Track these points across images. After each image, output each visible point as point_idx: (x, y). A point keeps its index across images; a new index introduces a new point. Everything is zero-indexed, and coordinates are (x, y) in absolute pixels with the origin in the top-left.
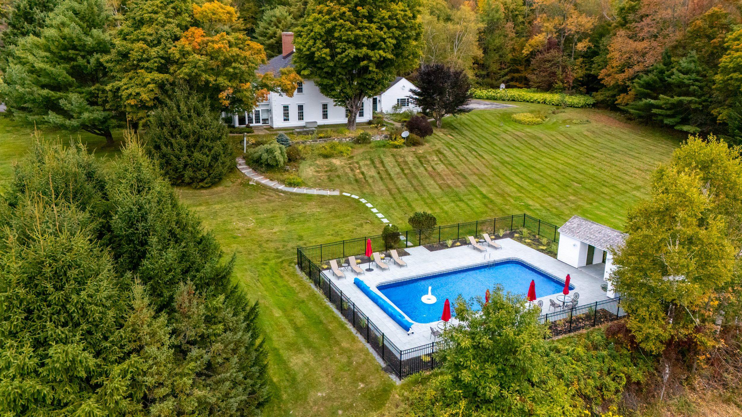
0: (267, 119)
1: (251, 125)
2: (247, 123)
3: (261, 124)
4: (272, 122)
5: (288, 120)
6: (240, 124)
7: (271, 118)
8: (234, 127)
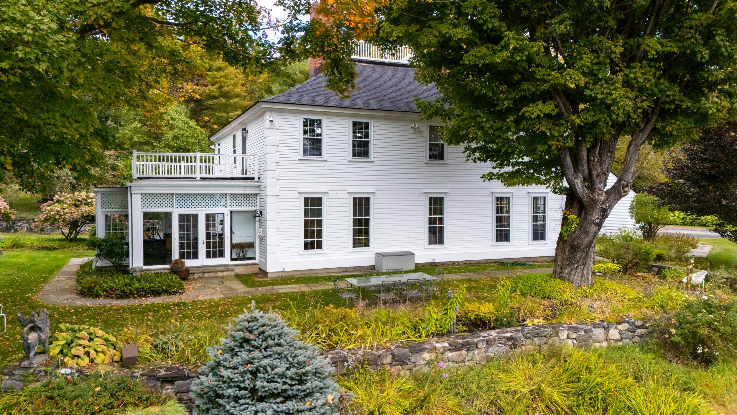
0: (251, 245)
1: (189, 263)
2: (176, 255)
3: (226, 260)
4: (264, 252)
5: (319, 245)
6: (148, 259)
7: (263, 239)
8: (125, 270)
